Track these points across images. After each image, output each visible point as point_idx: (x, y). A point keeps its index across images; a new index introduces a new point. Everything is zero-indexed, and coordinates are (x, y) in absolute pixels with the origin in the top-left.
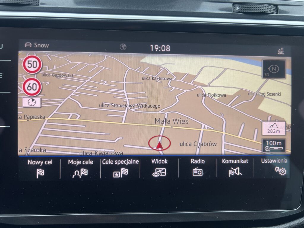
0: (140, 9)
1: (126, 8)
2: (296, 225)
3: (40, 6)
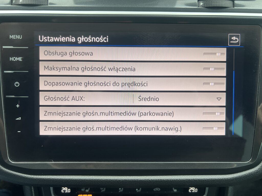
0: (125, 6)
1: (114, 6)
2: (248, 174)
3: (49, 6)
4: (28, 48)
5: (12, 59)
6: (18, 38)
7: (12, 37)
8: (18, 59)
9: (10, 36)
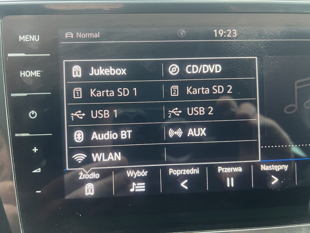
4: (49, 55)
5: (24, 74)
6: (33, 40)
7: (23, 38)
8: (34, 74)
9: (20, 36)
